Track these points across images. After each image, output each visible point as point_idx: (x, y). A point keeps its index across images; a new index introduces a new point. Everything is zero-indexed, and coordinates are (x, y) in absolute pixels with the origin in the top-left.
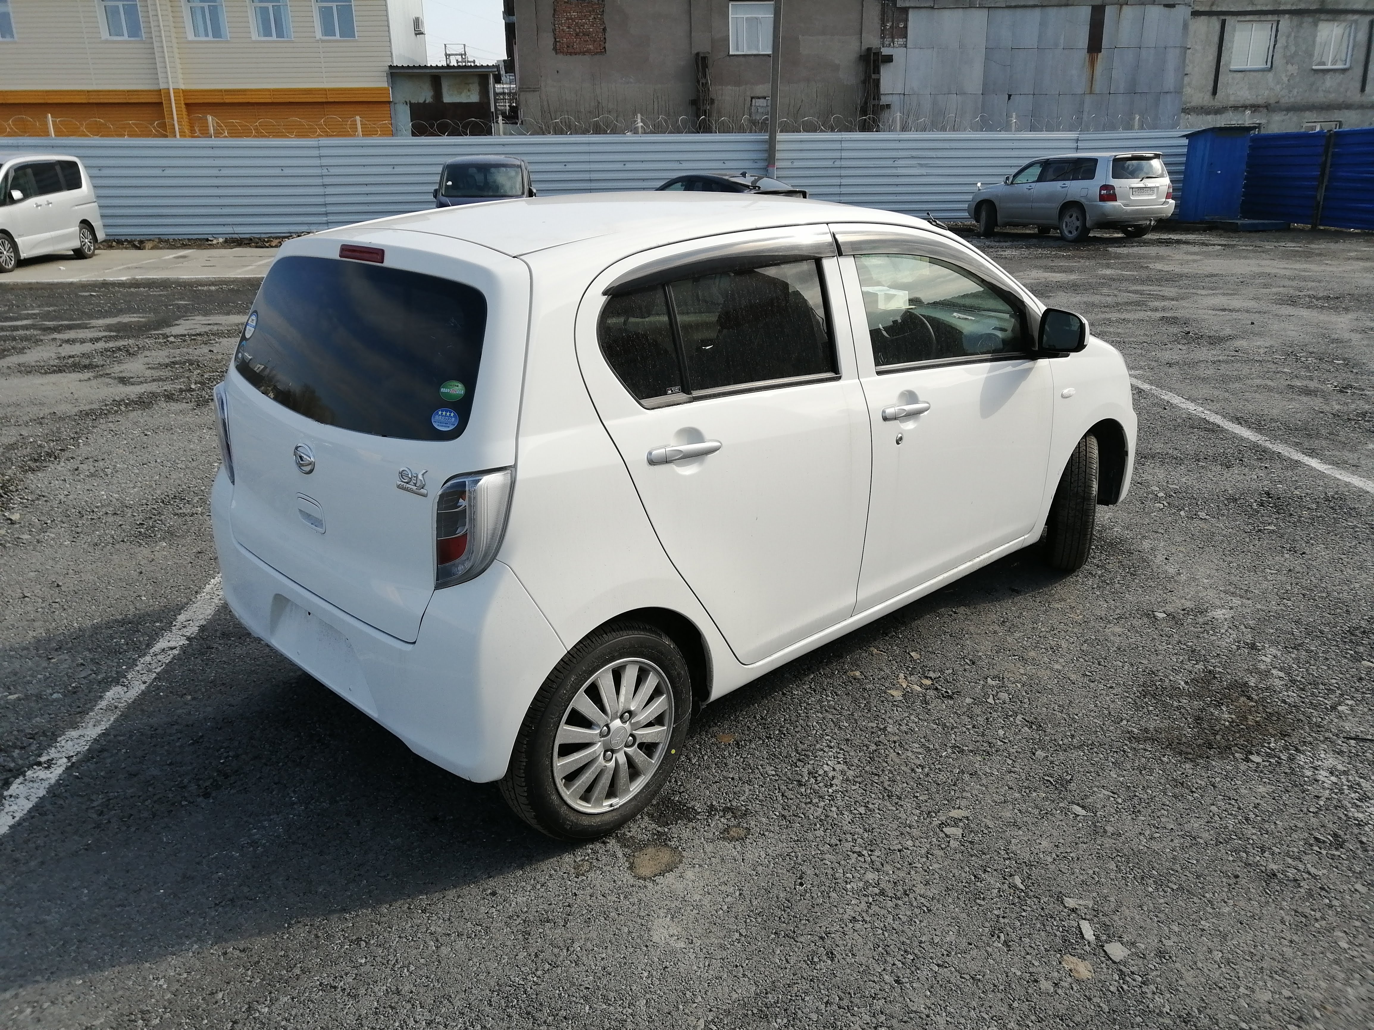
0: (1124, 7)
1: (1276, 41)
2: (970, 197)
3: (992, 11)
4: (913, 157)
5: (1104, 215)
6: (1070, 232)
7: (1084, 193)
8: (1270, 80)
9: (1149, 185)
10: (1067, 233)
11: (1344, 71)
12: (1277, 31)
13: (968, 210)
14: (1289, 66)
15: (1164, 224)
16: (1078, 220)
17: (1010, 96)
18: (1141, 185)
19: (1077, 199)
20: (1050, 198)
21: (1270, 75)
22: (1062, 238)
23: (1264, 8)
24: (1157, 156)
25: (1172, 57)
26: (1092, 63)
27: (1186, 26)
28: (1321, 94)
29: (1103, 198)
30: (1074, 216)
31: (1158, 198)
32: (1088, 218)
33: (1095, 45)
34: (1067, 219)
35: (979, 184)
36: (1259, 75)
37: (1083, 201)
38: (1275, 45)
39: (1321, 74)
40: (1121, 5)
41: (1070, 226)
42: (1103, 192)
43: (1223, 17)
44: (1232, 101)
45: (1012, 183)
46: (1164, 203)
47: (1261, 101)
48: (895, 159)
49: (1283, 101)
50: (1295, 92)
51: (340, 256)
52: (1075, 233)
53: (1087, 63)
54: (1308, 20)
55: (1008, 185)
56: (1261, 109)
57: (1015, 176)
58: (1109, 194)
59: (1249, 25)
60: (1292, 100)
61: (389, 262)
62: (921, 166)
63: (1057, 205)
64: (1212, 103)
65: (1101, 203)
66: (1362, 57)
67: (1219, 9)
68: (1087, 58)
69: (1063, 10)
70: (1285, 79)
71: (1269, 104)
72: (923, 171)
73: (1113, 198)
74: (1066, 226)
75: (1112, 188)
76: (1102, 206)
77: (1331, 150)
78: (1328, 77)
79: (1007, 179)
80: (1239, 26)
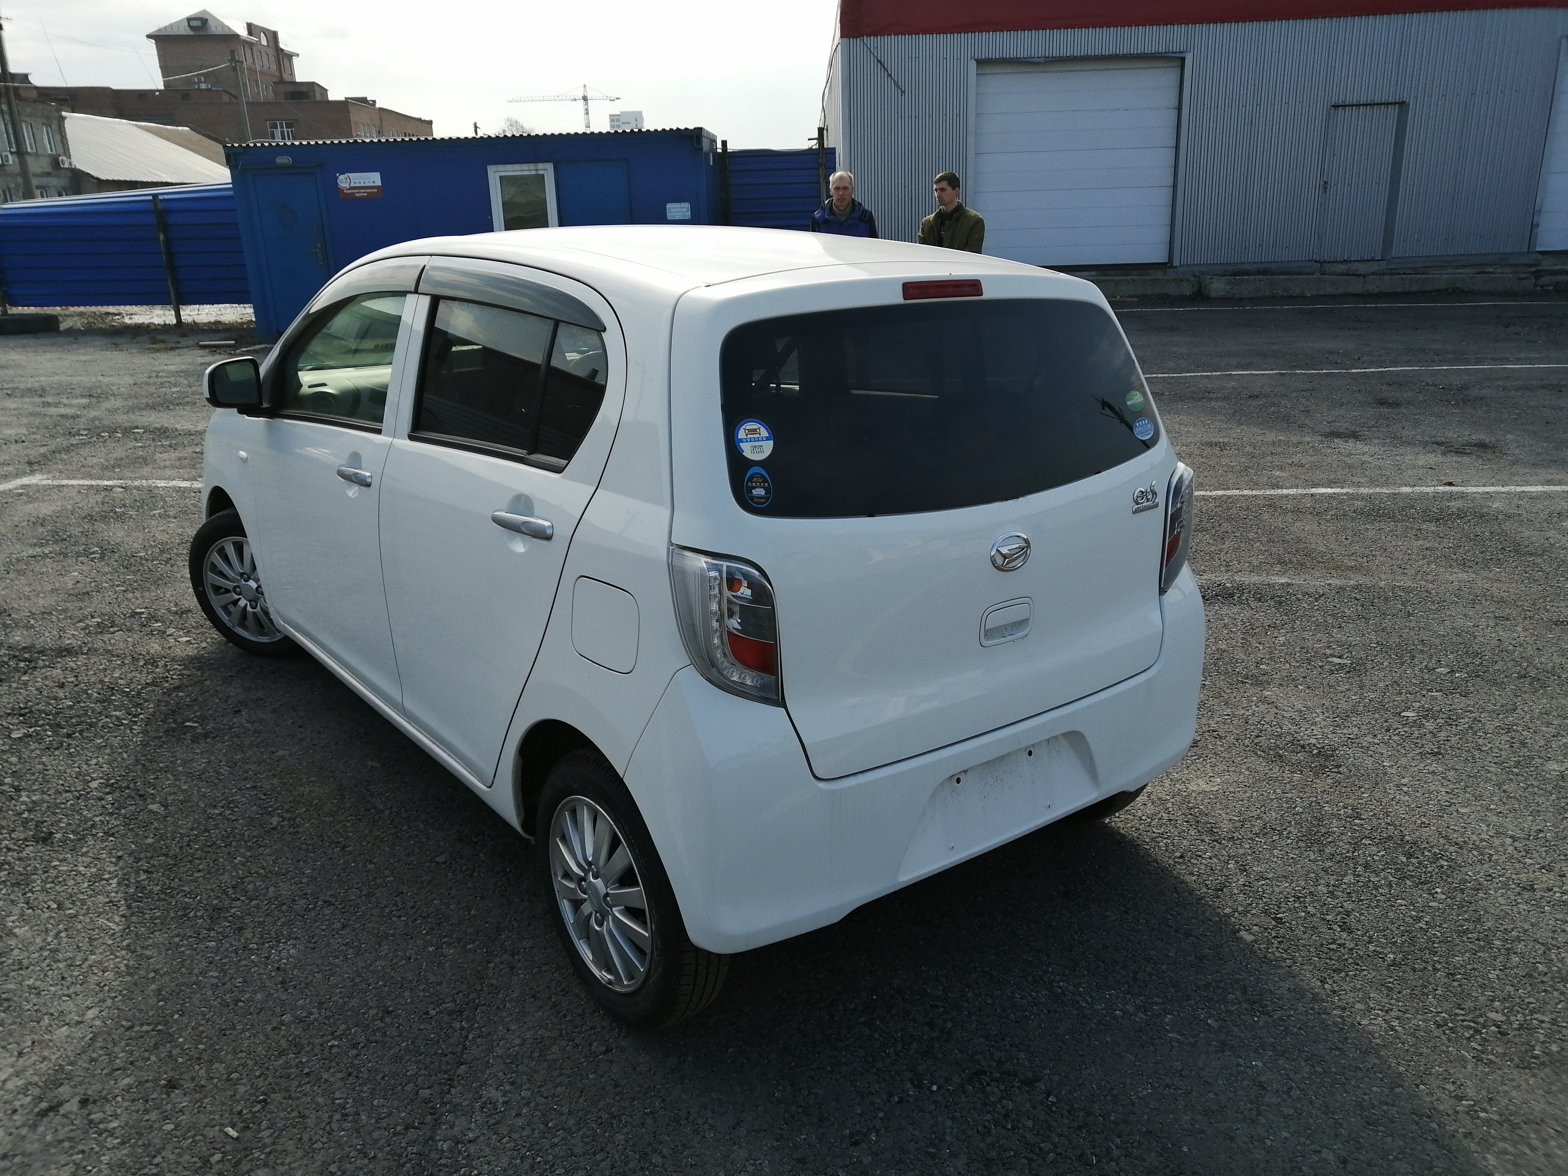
51: (905, 299)
61: (989, 293)
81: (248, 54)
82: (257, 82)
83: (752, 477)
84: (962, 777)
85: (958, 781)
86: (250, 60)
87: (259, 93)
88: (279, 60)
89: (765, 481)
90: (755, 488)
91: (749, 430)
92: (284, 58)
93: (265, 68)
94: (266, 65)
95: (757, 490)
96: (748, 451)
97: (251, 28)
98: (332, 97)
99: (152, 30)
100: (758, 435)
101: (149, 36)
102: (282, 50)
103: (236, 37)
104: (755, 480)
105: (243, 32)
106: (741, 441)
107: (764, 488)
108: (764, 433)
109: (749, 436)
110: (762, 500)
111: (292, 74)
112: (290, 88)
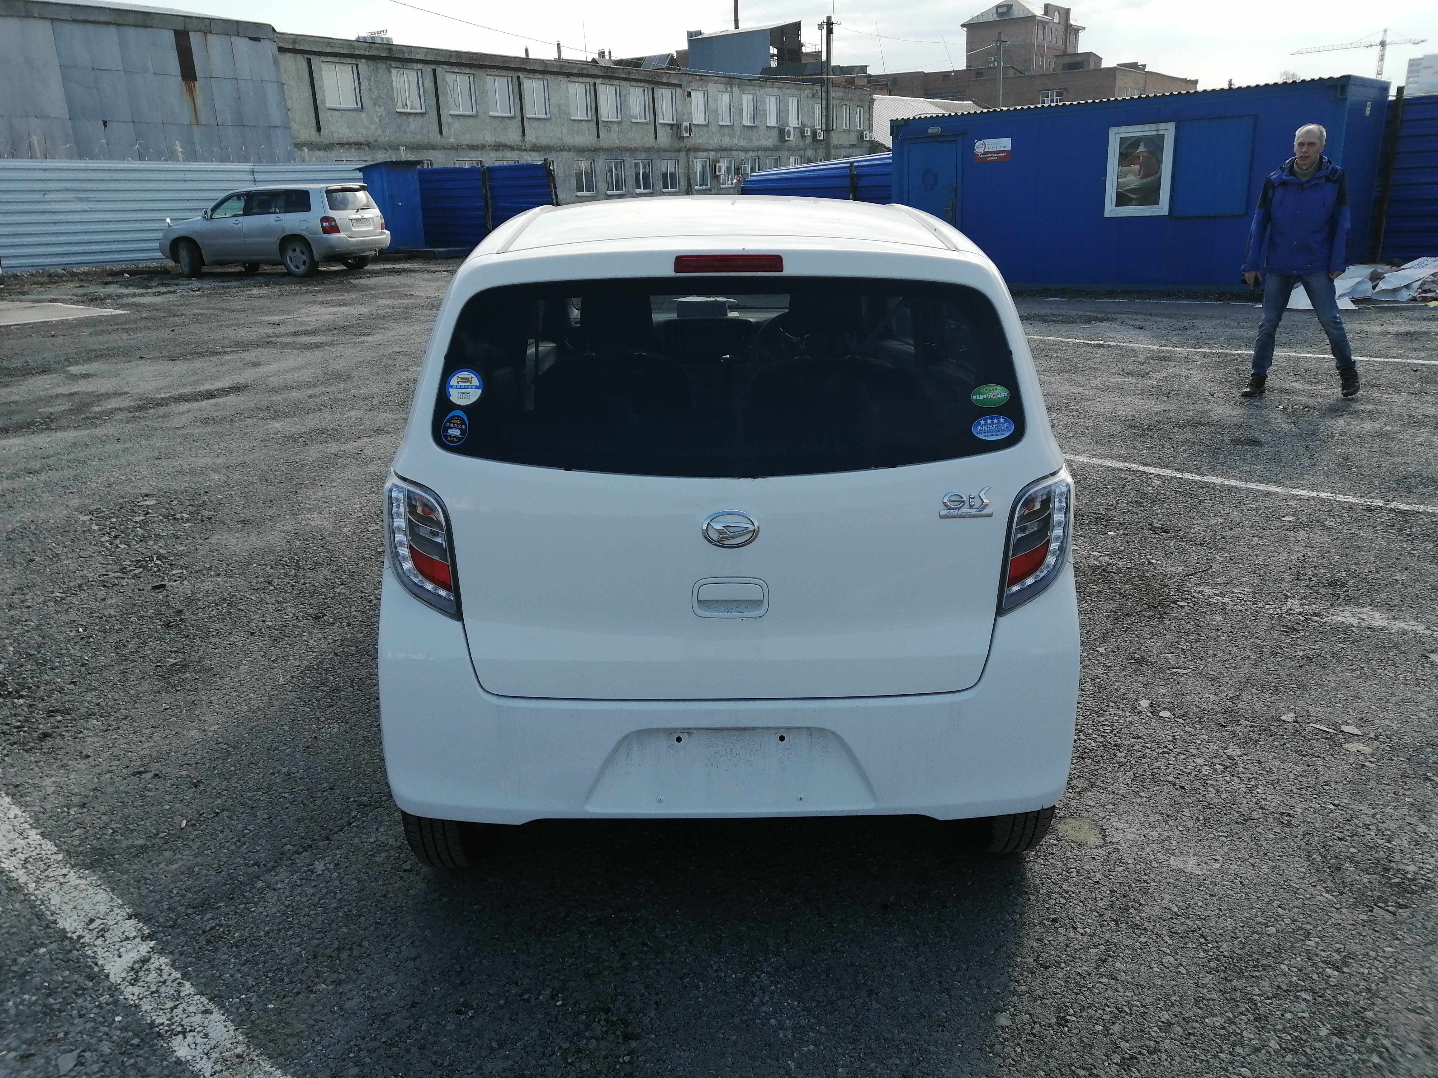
0: (209, 35)
1: (360, 83)
2: (160, 235)
3: (57, 25)
4: (67, 190)
5: (332, 247)
6: (297, 267)
7: (304, 226)
8: (365, 120)
9: (366, 216)
10: (294, 269)
11: (422, 114)
12: (358, 74)
13: (161, 249)
14: (377, 108)
15: (385, 255)
16: (303, 253)
17: (105, 123)
18: (358, 216)
19: (298, 232)
20: (265, 232)
21: (363, 115)
22: (289, 274)
23: (342, 52)
24: (362, 188)
25: (271, 90)
26: (191, 91)
27: (276, 62)
28: (409, 135)
29: (326, 231)
30: (298, 250)
31: (375, 228)
32: (315, 252)
33: (188, 73)
34: (290, 253)
35: (168, 220)
36: (353, 114)
37: (304, 233)
38: (360, 87)
39: (405, 117)
40: (205, 33)
41: (296, 262)
42: (325, 224)
43: (308, 56)
44: (336, 137)
45: (211, 218)
46: (381, 233)
47: (362, 140)
48: (45, 192)
49: (381, 139)
50: (388, 131)
51: (676, 271)
52: (303, 268)
53: (185, 91)
54: (382, 66)
55: (207, 219)
56: (364, 147)
57: (214, 209)
58: (331, 227)
59: (332, 66)
60: (387, 139)
61: (790, 270)
62: (80, 200)
63: (276, 240)
64: (319, 139)
65: (326, 236)
66: (434, 103)
67: (301, 48)
68: (184, 88)
69: (142, 31)
70: (377, 120)
71: (370, 143)
72: (85, 206)
73: (335, 229)
74: (291, 261)
75: (333, 220)
76: (328, 239)
77: (488, 184)
78: (411, 118)
79: (206, 213)
80: (324, 66)
81: (1041, 32)
82: (1042, 56)
83: (452, 418)
84: (685, 737)
85: (679, 740)
86: (1041, 37)
87: (1042, 67)
88: (1066, 35)
89: (463, 422)
90: (451, 428)
91: (462, 379)
92: (1071, 32)
93: (1053, 43)
94: (1054, 40)
95: (453, 430)
96: (456, 397)
97: (1047, 8)
98: (1104, 65)
99: (966, 19)
100: (469, 384)
101: (963, 26)
102: (1071, 25)
103: (1034, 17)
104: (454, 421)
105: (1039, 12)
106: (452, 387)
107: (461, 430)
108: (476, 382)
109: (460, 384)
110: (455, 440)
111: (1076, 46)
112: (1068, 60)
